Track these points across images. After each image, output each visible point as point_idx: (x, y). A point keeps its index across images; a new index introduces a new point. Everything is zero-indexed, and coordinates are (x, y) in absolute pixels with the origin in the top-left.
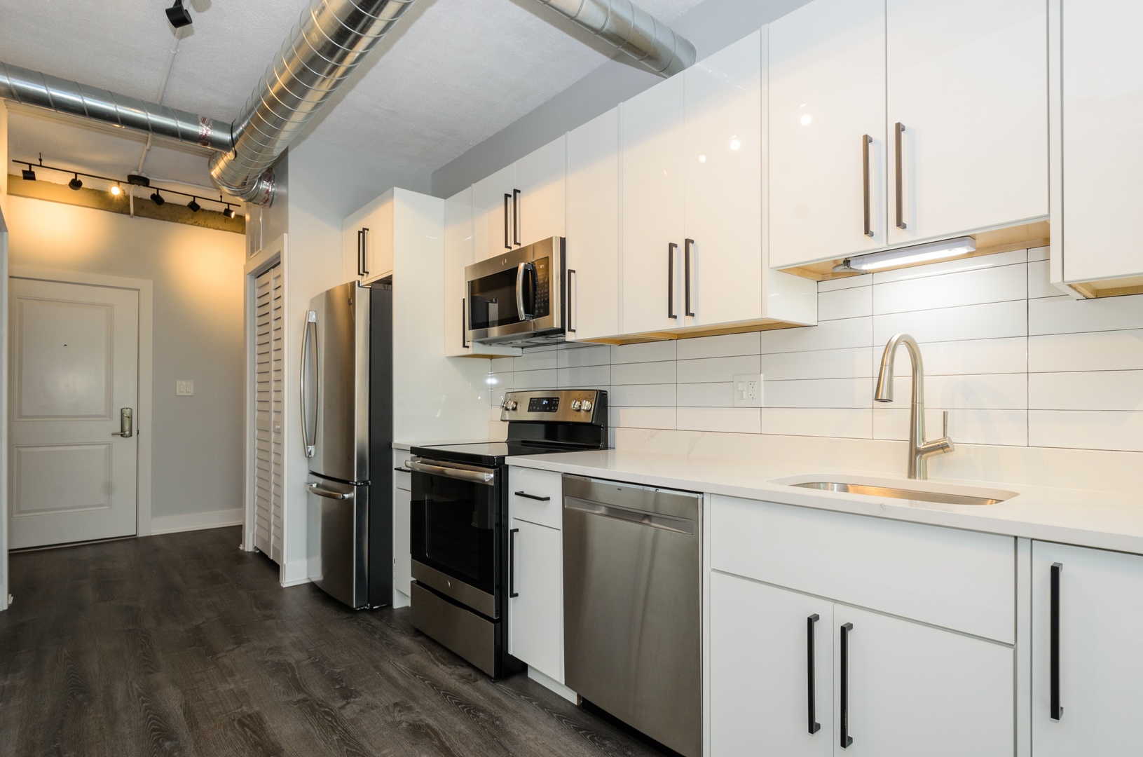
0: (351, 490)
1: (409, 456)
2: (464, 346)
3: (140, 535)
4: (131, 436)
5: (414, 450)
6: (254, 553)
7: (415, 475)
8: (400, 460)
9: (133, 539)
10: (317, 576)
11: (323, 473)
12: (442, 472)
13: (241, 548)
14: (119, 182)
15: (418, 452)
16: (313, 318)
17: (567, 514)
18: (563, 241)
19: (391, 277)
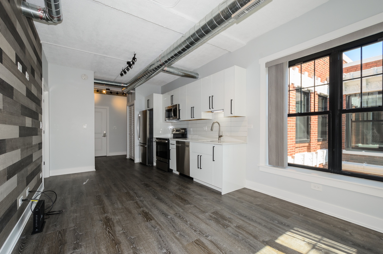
0: (146, 145)
1: (156, 139)
2: (165, 121)
3: (107, 156)
4: (105, 137)
5: (156, 138)
6: (129, 159)
7: (157, 142)
8: (154, 140)
9: (106, 156)
10: (141, 161)
11: (141, 143)
12: (161, 141)
13: (126, 158)
14: (105, 90)
15: (157, 138)
16: (140, 116)
17: (177, 146)
18: (179, 105)
19: (153, 109)
